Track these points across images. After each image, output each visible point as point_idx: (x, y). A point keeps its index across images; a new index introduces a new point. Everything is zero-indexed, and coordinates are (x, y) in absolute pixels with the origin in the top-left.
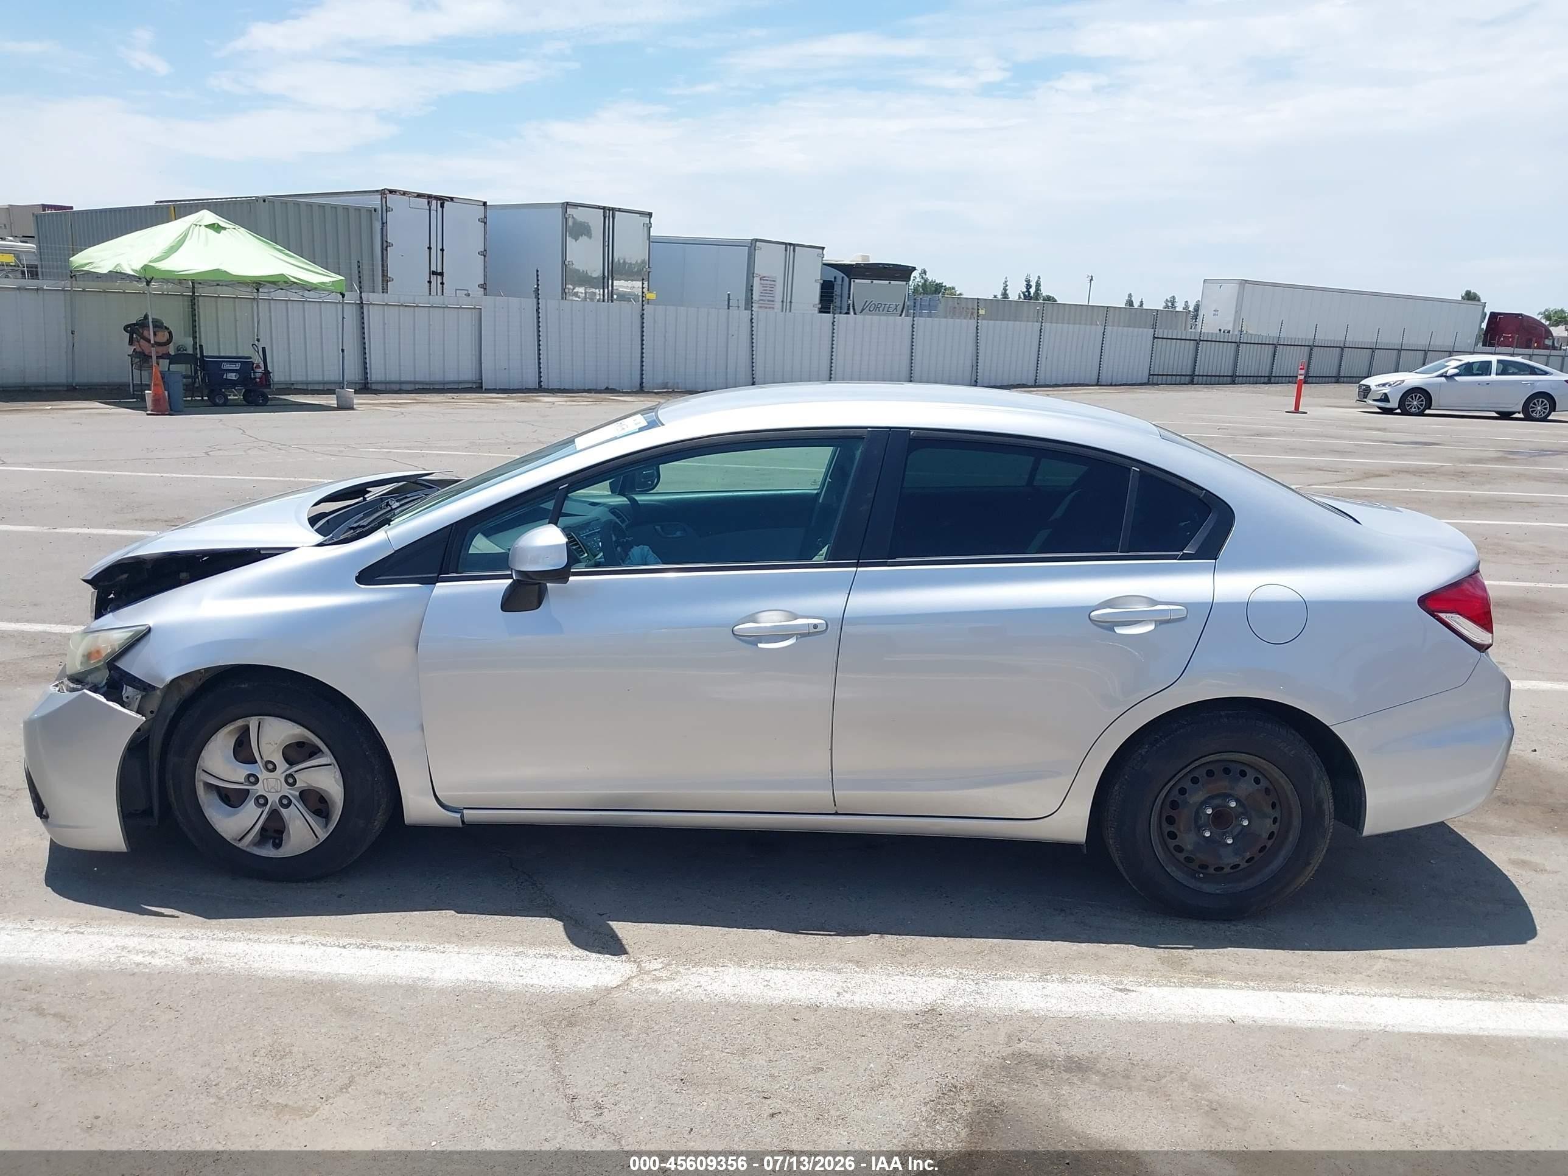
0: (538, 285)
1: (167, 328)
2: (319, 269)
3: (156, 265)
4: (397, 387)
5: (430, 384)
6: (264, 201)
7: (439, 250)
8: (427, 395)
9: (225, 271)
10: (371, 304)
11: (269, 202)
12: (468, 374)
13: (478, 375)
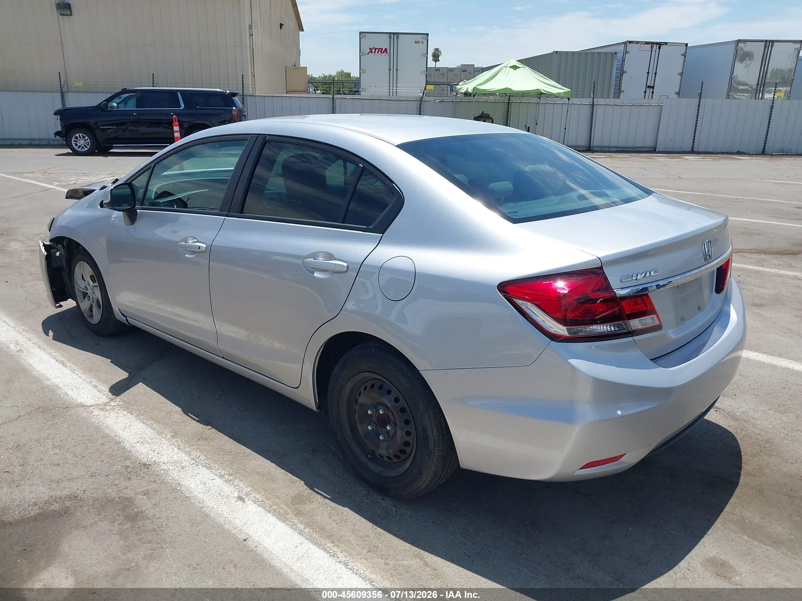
0: (702, 90)
1: (491, 118)
2: (559, 86)
3: (479, 87)
4: (607, 149)
5: (626, 148)
6: (557, 53)
7: (653, 73)
8: (620, 154)
9: (510, 89)
10: (599, 104)
11: (559, 53)
12: (649, 143)
13: (654, 144)
